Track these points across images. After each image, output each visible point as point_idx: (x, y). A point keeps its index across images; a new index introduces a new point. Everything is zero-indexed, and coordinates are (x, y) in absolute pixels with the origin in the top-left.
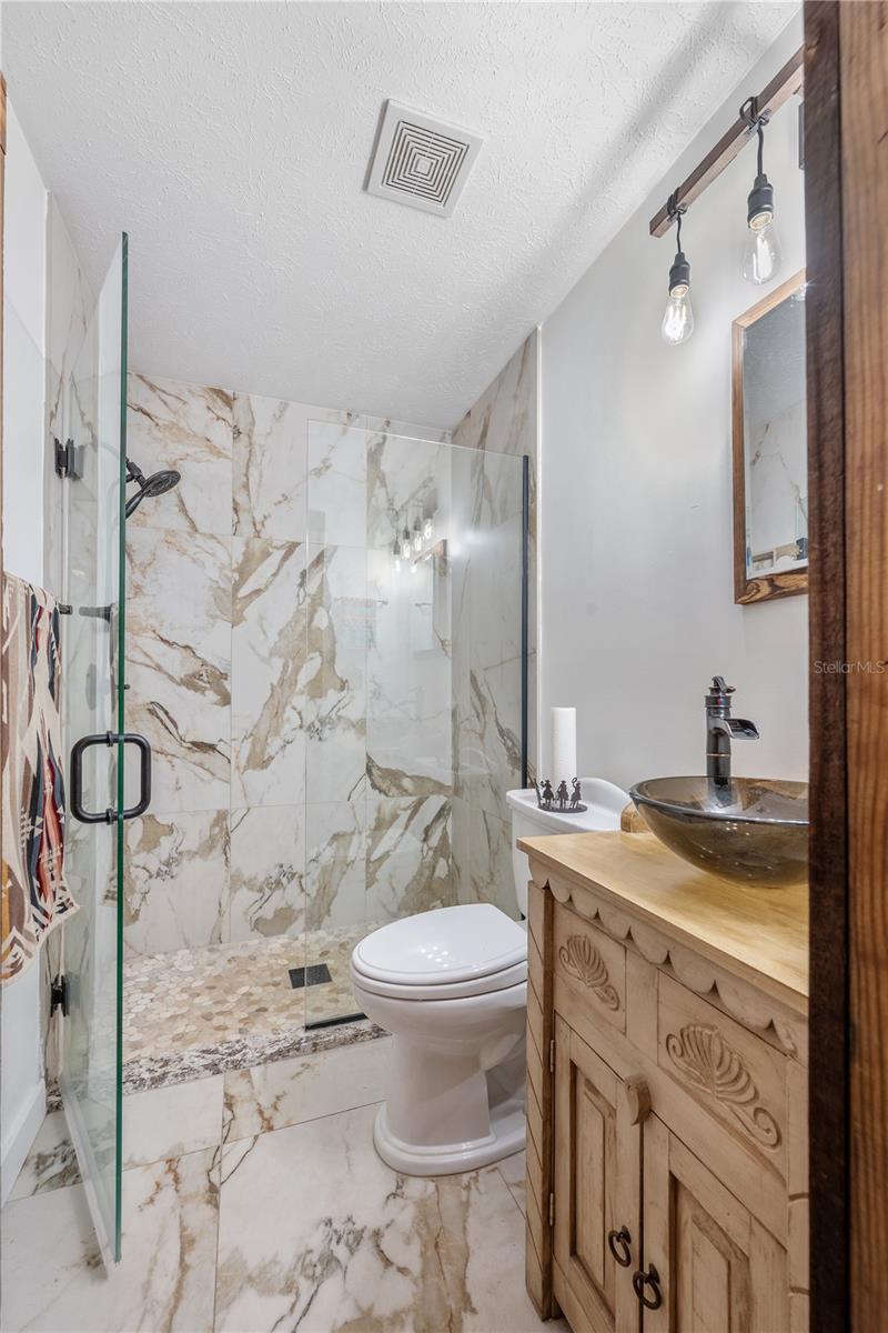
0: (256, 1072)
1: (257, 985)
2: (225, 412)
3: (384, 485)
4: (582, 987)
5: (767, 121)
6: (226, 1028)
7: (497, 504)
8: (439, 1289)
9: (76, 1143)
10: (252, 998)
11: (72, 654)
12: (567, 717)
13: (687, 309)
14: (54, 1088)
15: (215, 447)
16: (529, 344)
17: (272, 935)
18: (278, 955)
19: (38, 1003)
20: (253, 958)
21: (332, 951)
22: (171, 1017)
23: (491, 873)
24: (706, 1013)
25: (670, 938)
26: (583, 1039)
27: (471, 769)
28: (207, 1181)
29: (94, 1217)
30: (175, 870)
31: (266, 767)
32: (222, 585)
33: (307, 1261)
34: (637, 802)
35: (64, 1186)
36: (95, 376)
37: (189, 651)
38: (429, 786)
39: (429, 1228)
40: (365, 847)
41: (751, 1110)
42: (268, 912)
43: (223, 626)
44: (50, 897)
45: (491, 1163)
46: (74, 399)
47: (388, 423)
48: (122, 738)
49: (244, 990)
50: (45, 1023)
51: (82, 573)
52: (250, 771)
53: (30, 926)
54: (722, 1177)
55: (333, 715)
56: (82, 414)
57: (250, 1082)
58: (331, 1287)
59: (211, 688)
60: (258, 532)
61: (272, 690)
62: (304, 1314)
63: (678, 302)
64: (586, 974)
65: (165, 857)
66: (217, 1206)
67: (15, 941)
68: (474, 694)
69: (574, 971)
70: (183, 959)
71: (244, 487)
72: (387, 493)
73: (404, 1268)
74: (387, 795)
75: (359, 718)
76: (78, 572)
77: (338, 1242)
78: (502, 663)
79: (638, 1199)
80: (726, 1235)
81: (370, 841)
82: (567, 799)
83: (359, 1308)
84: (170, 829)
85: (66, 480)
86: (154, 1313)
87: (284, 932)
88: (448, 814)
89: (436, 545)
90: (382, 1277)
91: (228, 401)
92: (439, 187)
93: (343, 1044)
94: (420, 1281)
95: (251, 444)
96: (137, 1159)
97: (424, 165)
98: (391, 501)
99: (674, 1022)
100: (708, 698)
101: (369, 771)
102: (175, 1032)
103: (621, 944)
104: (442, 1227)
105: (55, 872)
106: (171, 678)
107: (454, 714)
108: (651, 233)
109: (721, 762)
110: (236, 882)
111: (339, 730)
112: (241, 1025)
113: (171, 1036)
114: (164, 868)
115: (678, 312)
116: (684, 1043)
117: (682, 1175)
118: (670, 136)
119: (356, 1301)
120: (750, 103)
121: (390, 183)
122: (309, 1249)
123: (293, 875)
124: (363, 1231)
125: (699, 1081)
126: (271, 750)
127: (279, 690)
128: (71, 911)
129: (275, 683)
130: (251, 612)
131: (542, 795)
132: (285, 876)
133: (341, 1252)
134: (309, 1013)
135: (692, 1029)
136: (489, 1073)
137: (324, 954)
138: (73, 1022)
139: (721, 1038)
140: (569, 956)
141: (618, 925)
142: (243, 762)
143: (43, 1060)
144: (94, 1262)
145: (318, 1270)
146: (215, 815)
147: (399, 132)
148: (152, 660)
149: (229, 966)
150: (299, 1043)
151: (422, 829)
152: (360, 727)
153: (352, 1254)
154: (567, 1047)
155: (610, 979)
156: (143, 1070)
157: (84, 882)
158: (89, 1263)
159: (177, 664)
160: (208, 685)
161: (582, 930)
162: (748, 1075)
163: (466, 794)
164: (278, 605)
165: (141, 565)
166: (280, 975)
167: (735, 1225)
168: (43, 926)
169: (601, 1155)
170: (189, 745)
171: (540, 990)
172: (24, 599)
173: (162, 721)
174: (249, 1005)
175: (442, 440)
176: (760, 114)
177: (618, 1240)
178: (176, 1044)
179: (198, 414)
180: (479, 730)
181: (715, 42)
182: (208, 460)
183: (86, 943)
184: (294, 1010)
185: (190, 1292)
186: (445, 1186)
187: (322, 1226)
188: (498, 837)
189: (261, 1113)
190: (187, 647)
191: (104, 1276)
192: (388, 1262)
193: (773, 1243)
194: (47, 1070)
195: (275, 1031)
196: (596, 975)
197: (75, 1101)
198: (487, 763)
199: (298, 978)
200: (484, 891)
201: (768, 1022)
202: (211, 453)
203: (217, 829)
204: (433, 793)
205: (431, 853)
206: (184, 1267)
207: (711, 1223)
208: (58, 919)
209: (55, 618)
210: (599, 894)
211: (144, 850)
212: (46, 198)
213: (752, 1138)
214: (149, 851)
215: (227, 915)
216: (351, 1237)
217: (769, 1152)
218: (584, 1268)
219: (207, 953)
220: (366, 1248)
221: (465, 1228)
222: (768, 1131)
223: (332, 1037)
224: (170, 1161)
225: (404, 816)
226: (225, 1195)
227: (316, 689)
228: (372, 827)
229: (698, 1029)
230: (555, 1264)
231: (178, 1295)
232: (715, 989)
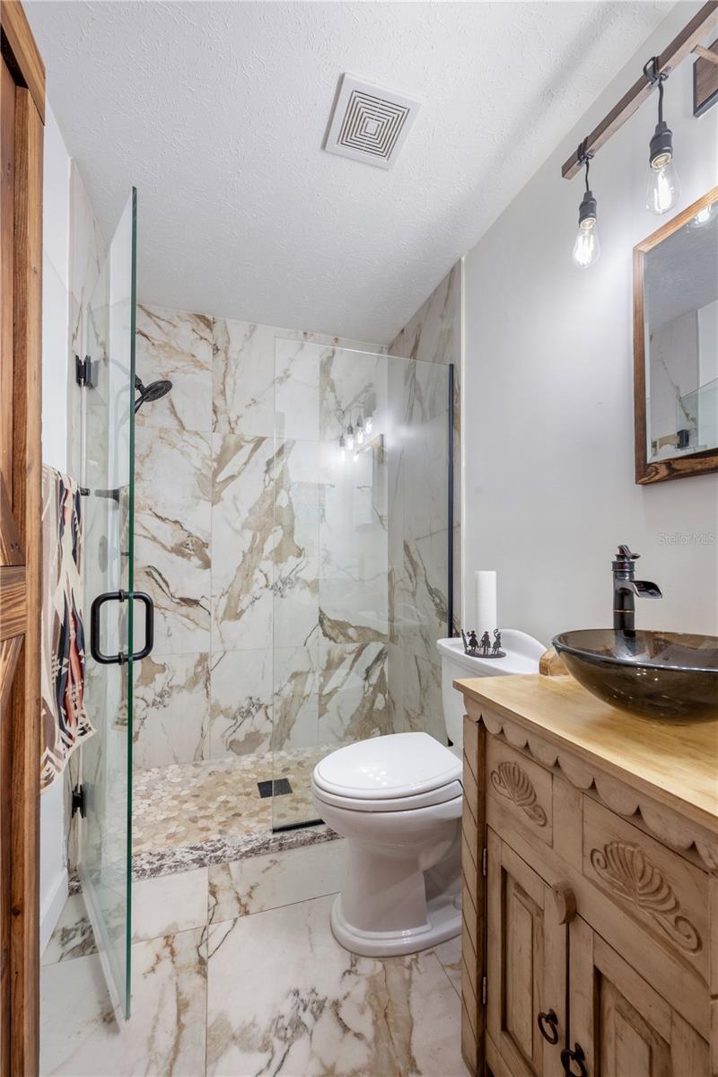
0: (234, 866)
1: (233, 794)
2: (206, 333)
3: (333, 390)
4: (513, 806)
5: (667, 77)
6: (208, 830)
7: (426, 405)
8: (389, 1053)
9: (92, 920)
10: (229, 805)
11: (89, 528)
12: (489, 579)
13: (594, 238)
14: (74, 875)
15: (199, 362)
16: (454, 273)
17: (243, 754)
18: (249, 770)
19: (63, 807)
20: (228, 773)
21: (292, 767)
22: (165, 819)
23: (422, 707)
24: (628, 832)
25: (598, 768)
26: (512, 849)
27: (404, 622)
28: (197, 956)
29: (107, 981)
30: (167, 700)
31: (239, 618)
32: (204, 472)
33: (280, 1025)
34: (559, 650)
35: (83, 955)
36: (107, 305)
37: (178, 525)
38: (370, 634)
39: (379, 1001)
40: (318, 684)
41: (672, 917)
42: (240, 736)
43: (205, 506)
44: (73, 723)
45: (429, 948)
46: (91, 323)
47: (336, 340)
48: (131, 595)
49: (222, 798)
50: (68, 823)
51: (96, 463)
52: (226, 622)
53: (59, 746)
54: (644, 974)
55: (292, 577)
56: (97, 336)
57: (229, 874)
58: (300, 1047)
59: (196, 555)
60: (232, 429)
61: (244, 556)
62: (279, 1069)
63: (587, 233)
64: (516, 795)
65: (158, 690)
66: (205, 976)
67: (48, 758)
68: (407, 559)
69: (505, 792)
70: (173, 772)
71: (222, 393)
72: (336, 397)
73: (360, 1034)
74: (335, 641)
75: (313, 578)
76: (92, 462)
77: (305, 1009)
78: (431, 534)
79: (564, 988)
80: (647, 1024)
81: (322, 679)
82: (489, 647)
83: (324, 1066)
84: (163, 668)
85: (84, 388)
86: (157, 1063)
87: (252, 752)
88: (385, 658)
89: (375, 437)
90: (341, 1041)
91: (209, 324)
92: (384, 145)
93: (303, 845)
94: (373, 1045)
95: (227, 359)
96: (141, 935)
97: (372, 127)
98: (338, 403)
99: (597, 838)
100: (614, 563)
101: (321, 622)
102: (169, 832)
103: (548, 771)
104: (390, 1001)
105: (77, 703)
106: (164, 546)
107: (390, 576)
108: (563, 176)
109: (627, 617)
110: (215, 711)
111: (297, 588)
112: (221, 827)
113: (166, 835)
114: (158, 699)
115: (586, 241)
116: (607, 856)
117: (606, 969)
118: (578, 95)
119: (321, 1060)
120: (652, 63)
121: (344, 142)
122: (281, 1014)
123: (260, 706)
124: (324, 1001)
125: (622, 891)
126: (243, 605)
127: (249, 556)
128: (89, 734)
129: (246, 551)
130: (227, 493)
131: (468, 643)
132: (255, 705)
133: (307, 1018)
134: (276, 819)
135: (616, 845)
136: (426, 873)
137: (286, 770)
138: (89, 821)
139: (643, 855)
140: (500, 778)
141: (547, 755)
142: (221, 614)
143: (65, 853)
144: (108, 1018)
145: (289, 1032)
146: (198, 657)
147: (352, 100)
148: (149, 532)
149: (210, 779)
150: (268, 843)
151: (364, 670)
152: (314, 586)
153: (316, 1020)
154: (498, 855)
155: (538, 799)
156: (144, 862)
157: (98, 711)
158: (105, 1020)
159: (169, 535)
160: (193, 553)
161: (511, 757)
162: (670, 888)
163: (401, 640)
164: (248, 489)
165: (140, 455)
166: (250, 786)
167: (657, 1016)
168: (69, 746)
169: (530, 948)
170: (178, 601)
171: (474, 806)
172: (54, 483)
173: (156, 581)
174: (226, 810)
175: (381, 352)
176: (661, 71)
177: (547, 1021)
178: (169, 841)
179: (185, 334)
180: (411, 589)
181: (619, 13)
182: (194, 373)
183: (99, 759)
184: (263, 816)
185: (186, 1047)
186: (391, 966)
187: (291, 996)
188: (429, 675)
189: (239, 900)
190: (176, 522)
191: (116, 1031)
192: (346, 1029)
193: (693, 1035)
194: (69, 861)
195: (248, 833)
196: (524, 797)
197: (91, 886)
198: (418, 616)
199: (266, 789)
200: (416, 721)
201: (691, 843)
202: (196, 366)
203: (200, 669)
204: (373, 640)
205: (371, 689)
206: (180, 1026)
207: (633, 1012)
208: (79, 741)
209: (77, 498)
210: (529, 728)
211: (142, 684)
212: (70, 163)
213: (672, 942)
214: (147, 685)
215: (207, 738)
216: (315, 1006)
217: (690, 955)
218: (514, 1042)
219: (191, 768)
220: (327, 1016)
221: (408, 1002)
222: (689, 937)
223: (295, 839)
224: (167, 937)
225: (350, 659)
226: (212, 966)
227: (279, 556)
228: (324, 668)
229: (621, 845)
230: (488, 1038)
231: (176, 1049)
232: (638, 812)
